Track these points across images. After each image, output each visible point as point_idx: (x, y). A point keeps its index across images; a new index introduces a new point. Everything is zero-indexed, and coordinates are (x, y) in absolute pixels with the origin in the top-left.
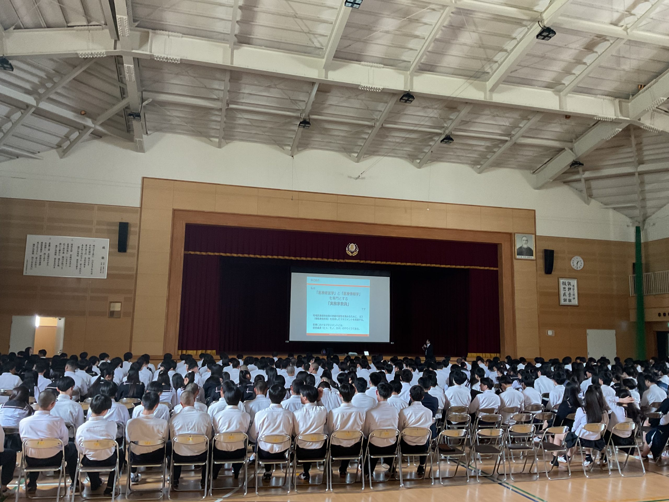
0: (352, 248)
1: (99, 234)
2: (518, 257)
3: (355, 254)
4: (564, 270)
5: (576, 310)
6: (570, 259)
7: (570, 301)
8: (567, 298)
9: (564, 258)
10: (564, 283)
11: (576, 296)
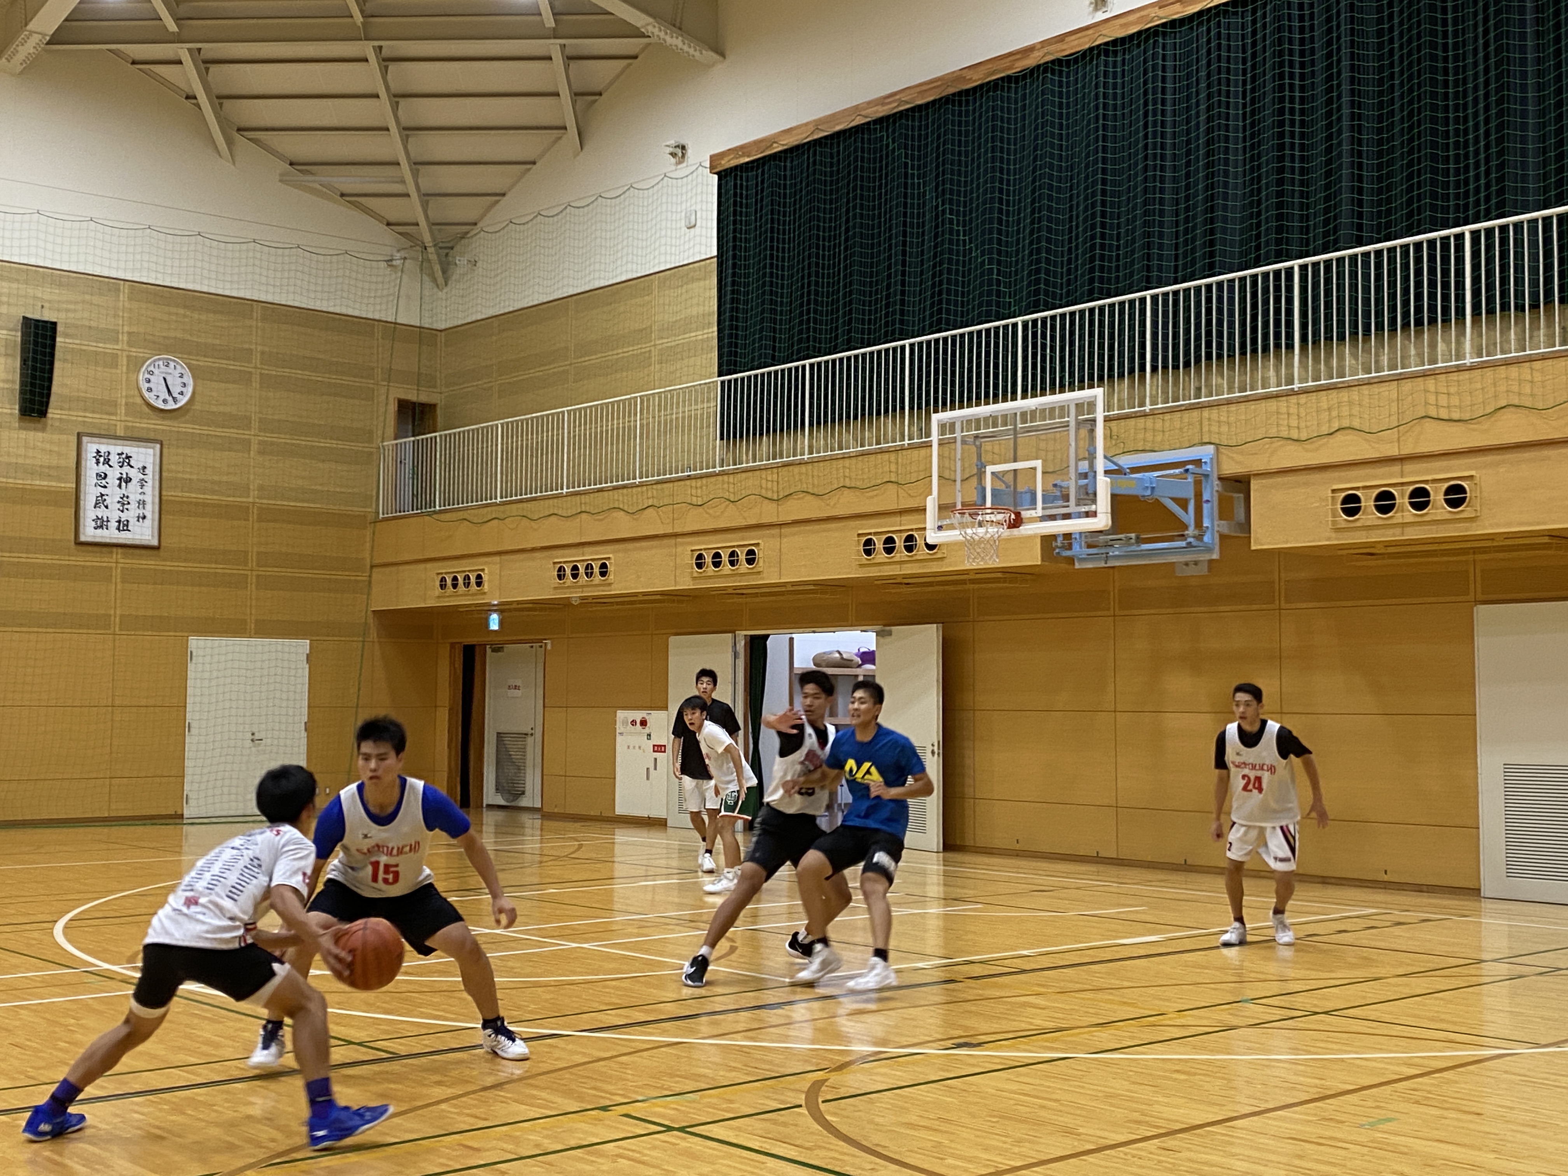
4: (108, 406)
5: (149, 563)
6: (136, 364)
7: (122, 526)
8: (113, 514)
9: (112, 361)
10: (103, 458)
11: (151, 510)
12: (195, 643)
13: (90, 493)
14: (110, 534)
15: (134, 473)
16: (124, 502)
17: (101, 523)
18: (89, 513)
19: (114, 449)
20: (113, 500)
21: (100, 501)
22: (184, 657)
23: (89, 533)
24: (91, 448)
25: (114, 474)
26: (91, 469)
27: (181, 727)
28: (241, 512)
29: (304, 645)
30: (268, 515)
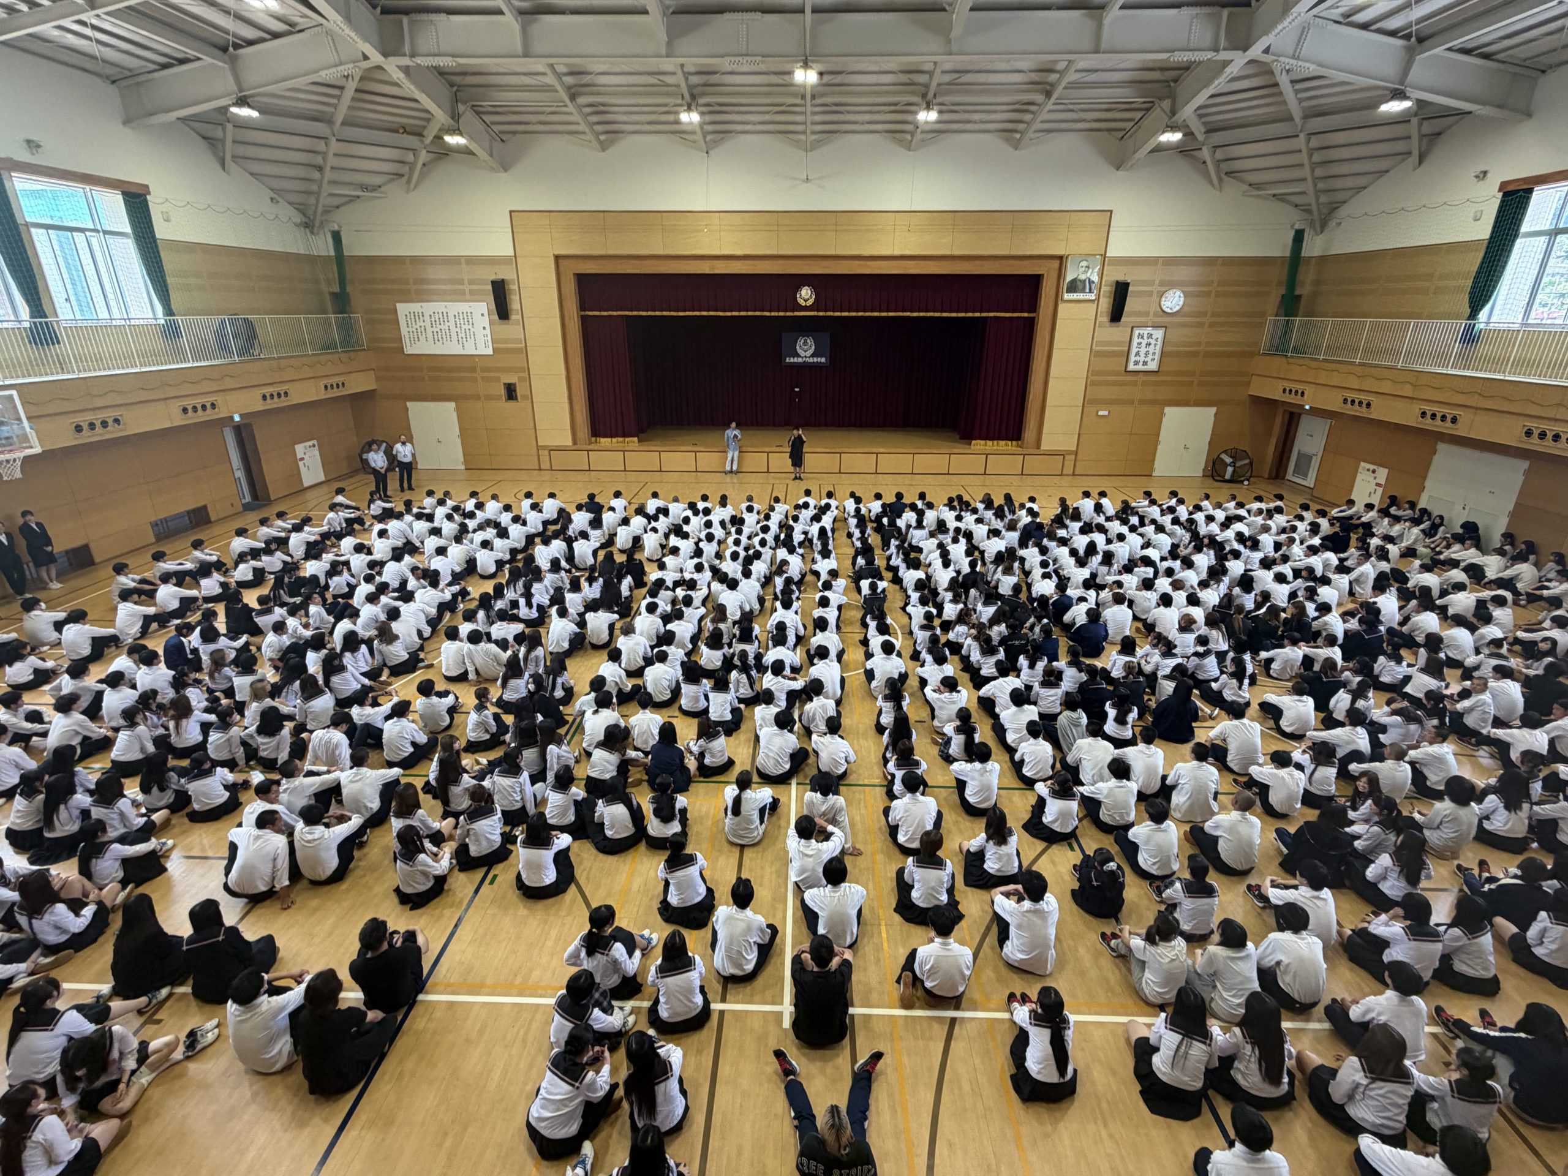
0: (806, 295)
1: (474, 296)
2: (1067, 296)
3: (810, 302)
4: (1147, 314)
5: (1153, 378)
6: (1161, 295)
7: (1145, 363)
8: (1141, 359)
9: (1150, 294)
10: (1141, 336)
11: (1157, 357)
12: (1167, 410)
13: (1134, 350)
14: (1140, 367)
15: (1153, 342)
16: (1147, 353)
17: (1136, 363)
18: (1132, 358)
19: (1146, 331)
20: (1142, 354)
21: (1137, 354)
22: (1162, 415)
23: (1131, 367)
24: (1137, 332)
25: (1144, 342)
26: (1136, 341)
27: (1156, 442)
28: (1195, 354)
29: (1213, 410)
30: (1207, 355)
